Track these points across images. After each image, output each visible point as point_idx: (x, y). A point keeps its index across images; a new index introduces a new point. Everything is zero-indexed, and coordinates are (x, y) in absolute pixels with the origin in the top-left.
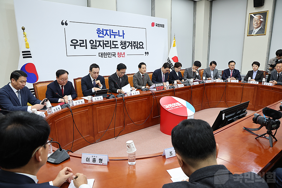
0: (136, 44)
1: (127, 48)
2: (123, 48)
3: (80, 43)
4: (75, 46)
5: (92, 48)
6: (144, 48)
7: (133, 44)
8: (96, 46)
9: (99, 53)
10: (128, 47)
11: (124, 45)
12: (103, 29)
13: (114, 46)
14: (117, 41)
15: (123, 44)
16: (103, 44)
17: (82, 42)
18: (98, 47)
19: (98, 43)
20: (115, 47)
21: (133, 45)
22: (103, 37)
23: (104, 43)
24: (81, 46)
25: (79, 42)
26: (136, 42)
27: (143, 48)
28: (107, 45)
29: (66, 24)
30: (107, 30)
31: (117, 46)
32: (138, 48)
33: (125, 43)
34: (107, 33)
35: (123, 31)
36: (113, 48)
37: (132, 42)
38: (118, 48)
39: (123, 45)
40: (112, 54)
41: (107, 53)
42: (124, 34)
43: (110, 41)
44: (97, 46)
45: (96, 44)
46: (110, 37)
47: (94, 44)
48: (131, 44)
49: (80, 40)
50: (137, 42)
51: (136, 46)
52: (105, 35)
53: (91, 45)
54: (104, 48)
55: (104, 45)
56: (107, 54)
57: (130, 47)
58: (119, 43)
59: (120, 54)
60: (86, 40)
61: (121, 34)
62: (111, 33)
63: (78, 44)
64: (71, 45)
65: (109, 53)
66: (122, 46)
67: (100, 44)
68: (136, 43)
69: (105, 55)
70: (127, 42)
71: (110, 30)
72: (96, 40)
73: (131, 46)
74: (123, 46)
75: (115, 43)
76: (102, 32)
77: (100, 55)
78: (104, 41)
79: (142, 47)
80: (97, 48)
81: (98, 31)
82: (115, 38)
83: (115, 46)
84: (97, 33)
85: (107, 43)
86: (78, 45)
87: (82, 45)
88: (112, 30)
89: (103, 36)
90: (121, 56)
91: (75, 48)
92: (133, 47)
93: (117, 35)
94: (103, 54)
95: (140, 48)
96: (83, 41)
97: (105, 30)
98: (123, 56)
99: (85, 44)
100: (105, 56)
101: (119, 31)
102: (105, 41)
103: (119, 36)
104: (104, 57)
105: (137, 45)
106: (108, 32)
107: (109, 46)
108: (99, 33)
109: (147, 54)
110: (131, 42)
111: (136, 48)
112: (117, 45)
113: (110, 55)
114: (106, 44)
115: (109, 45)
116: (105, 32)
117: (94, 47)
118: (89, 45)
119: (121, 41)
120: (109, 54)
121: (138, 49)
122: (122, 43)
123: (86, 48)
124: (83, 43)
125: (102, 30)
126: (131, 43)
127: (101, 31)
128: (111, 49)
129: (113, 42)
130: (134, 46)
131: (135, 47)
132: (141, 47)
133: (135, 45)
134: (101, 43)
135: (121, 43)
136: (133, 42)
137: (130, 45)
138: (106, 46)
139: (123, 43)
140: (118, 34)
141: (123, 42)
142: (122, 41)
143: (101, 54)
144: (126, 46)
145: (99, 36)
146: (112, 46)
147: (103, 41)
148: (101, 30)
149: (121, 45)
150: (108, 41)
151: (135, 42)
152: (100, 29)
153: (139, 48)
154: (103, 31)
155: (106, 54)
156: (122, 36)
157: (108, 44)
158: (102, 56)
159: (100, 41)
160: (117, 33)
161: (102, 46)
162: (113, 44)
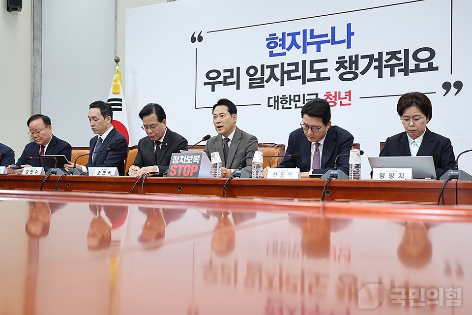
0: (399, 59)
1: (360, 75)
2: (345, 76)
3: (225, 78)
4: (213, 84)
5: (251, 86)
6: (437, 69)
7: (387, 61)
8: (262, 80)
9: (269, 98)
10: (363, 73)
11: (351, 68)
12: (284, 34)
13: (314, 75)
14: (326, 60)
15: (347, 65)
16: (283, 72)
17: (228, 74)
18: (267, 81)
19: (267, 72)
20: (318, 79)
21: (384, 63)
22: (284, 54)
23: (285, 69)
24: (226, 84)
25: (223, 74)
26: (399, 52)
27: (431, 68)
28: (293, 75)
29: (200, 39)
30: (293, 35)
31: (323, 75)
32: (406, 72)
33: (354, 61)
34: (294, 43)
35: (349, 26)
36: (309, 80)
37: (380, 54)
38: (328, 78)
39: (345, 68)
40: (307, 97)
41: (292, 98)
42: (350, 34)
43: (304, 62)
44: (265, 79)
45: (263, 74)
46: (305, 52)
47: (259, 75)
48: (376, 60)
49: (225, 71)
50: (407, 51)
51: (401, 65)
52: (289, 49)
53: (250, 80)
54: (282, 84)
55: (286, 76)
56: (291, 100)
57: (373, 72)
58: (332, 65)
59: (335, 97)
60: (238, 69)
61: (341, 35)
62: (309, 40)
63: (221, 79)
64: (205, 84)
65: (299, 96)
66: (342, 70)
67: (272, 75)
68: (401, 56)
69: (284, 102)
70: (363, 57)
71: (305, 31)
72: (262, 66)
73: (375, 68)
74: (348, 70)
75: (317, 66)
76: (281, 42)
77: (272, 102)
78: (286, 65)
79: (431, 65)
80: (263, 86)
81: (272, 41)
82: (319, 50)
83: (318, 75)
84: (268, 46)
85: (293, 68)
86: (220, 83)
87: (228, 80)
88: (312, 31)
89: (284, 51)
90: (338, 101)
91: (213, 90)
92: (386, 71)
93: (328, 41)
94: (280, 100)
95: (417, 69)
96: (231, 71)
97: (289, 35)
98: (344, 102)
99: (234, 79)
100: (285, 106)
101: (333, 29)
102: (289, 65)
103: (334, 42)
104: (283, 108)
105: (402, 61)
106: (299, 40)
107: (299, 77)
108: (272, 45)
109: (453, 90)
110: (376, 56)
111: (400, 71)
112: (326, 70)
113: (299, 101)
114: (289, 72)
115: (300, 73)
116: (289, 40)
117: (256, 83)
118: (245, 80)
119: (340, 58)
120: (297, 98)
121: (406, 74)
122: (341, 63)
123: (238, 88)
124: (231, 76)
125: (280, 37)
126: (380, 59)
127: (277, 41)
128: (304, 83)
129: (312, 63)
130: (392, 67)
131: (396, 69)
132: (424, 65)
133: (394, 62)
134: (278, 72)
135: (337, 62)
136: (388, 54)
137: (376, 64)
138: (290, 78)
139: (346, 62)
140: (329, 37)
141: (347, 58)
142: (344, 57)
143: (275, 101)
144: (357, 68)
145: (272, 54)
146: (309, 75)
147: (282, 64)
148: (277, 38)
149: (337, 70)
150: (296, 64)
151: (393, 55)
152: (275, 34)
153: (412, 71)
154: (283, 40)
155: (288, 100)
156: (343, 41)
157: (297, 70)
158: (276, 107)
159: (272, 67)
160: (326, 35)
161: (277, 80)
162: (312, 71)
